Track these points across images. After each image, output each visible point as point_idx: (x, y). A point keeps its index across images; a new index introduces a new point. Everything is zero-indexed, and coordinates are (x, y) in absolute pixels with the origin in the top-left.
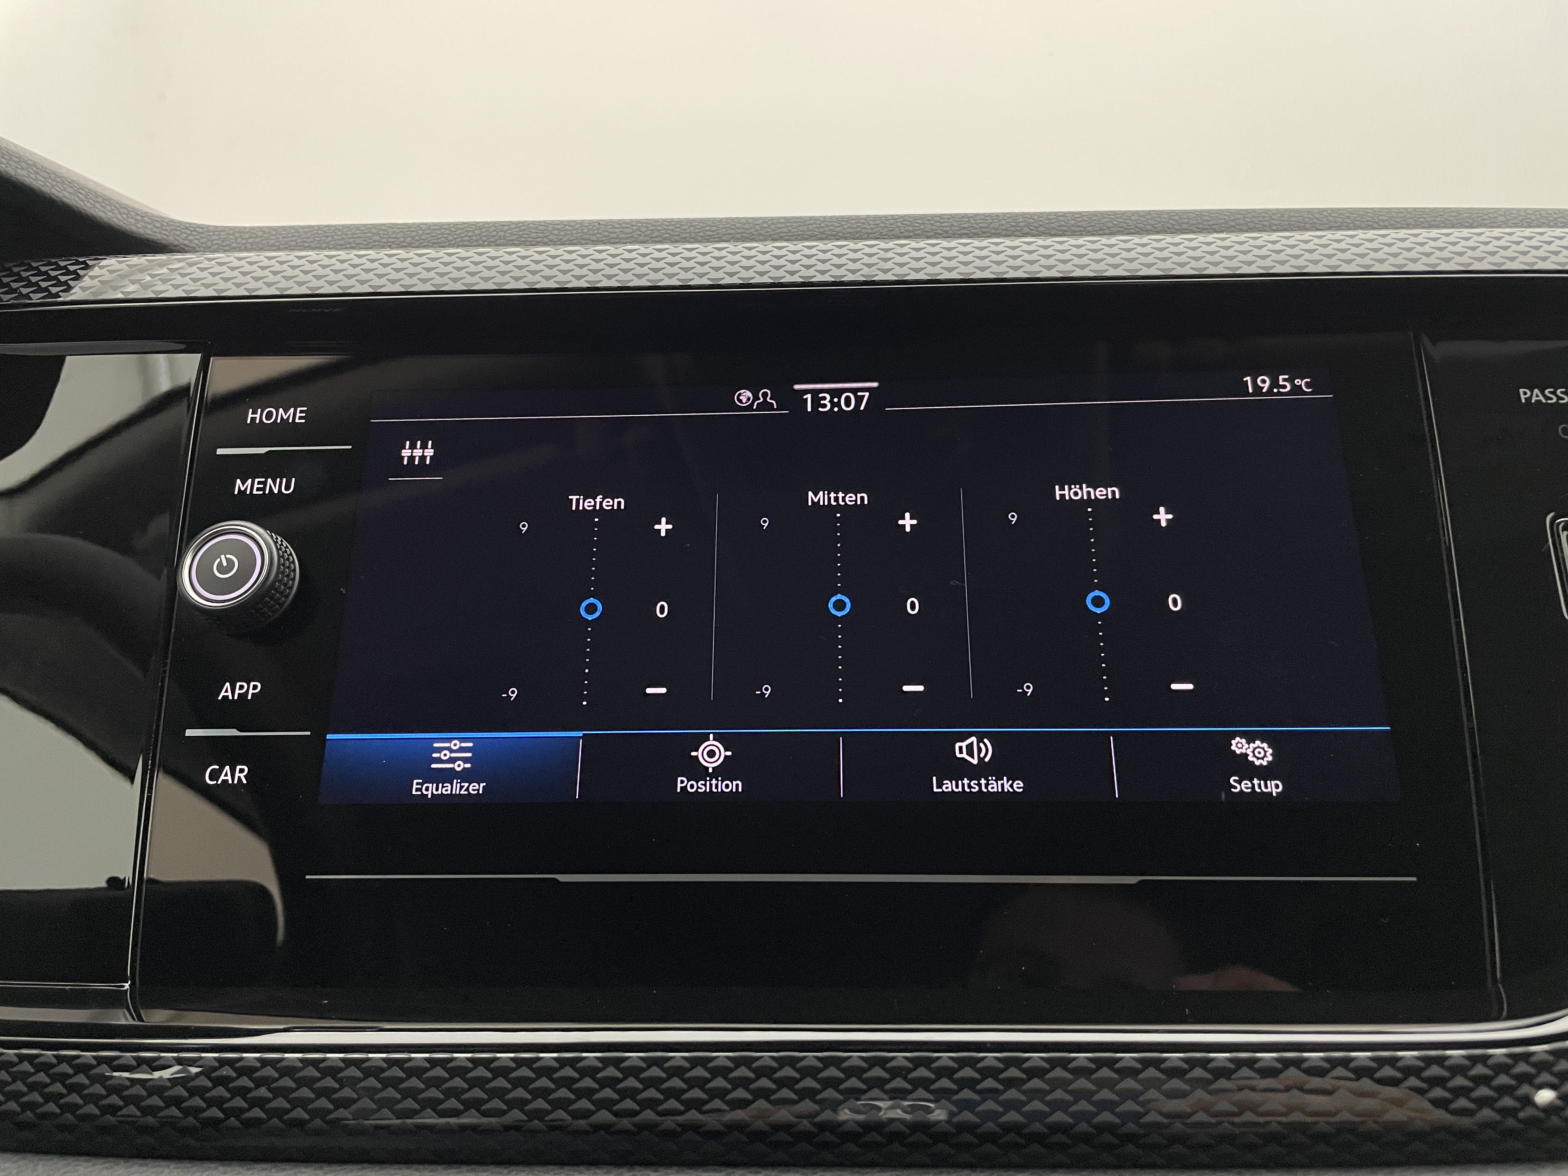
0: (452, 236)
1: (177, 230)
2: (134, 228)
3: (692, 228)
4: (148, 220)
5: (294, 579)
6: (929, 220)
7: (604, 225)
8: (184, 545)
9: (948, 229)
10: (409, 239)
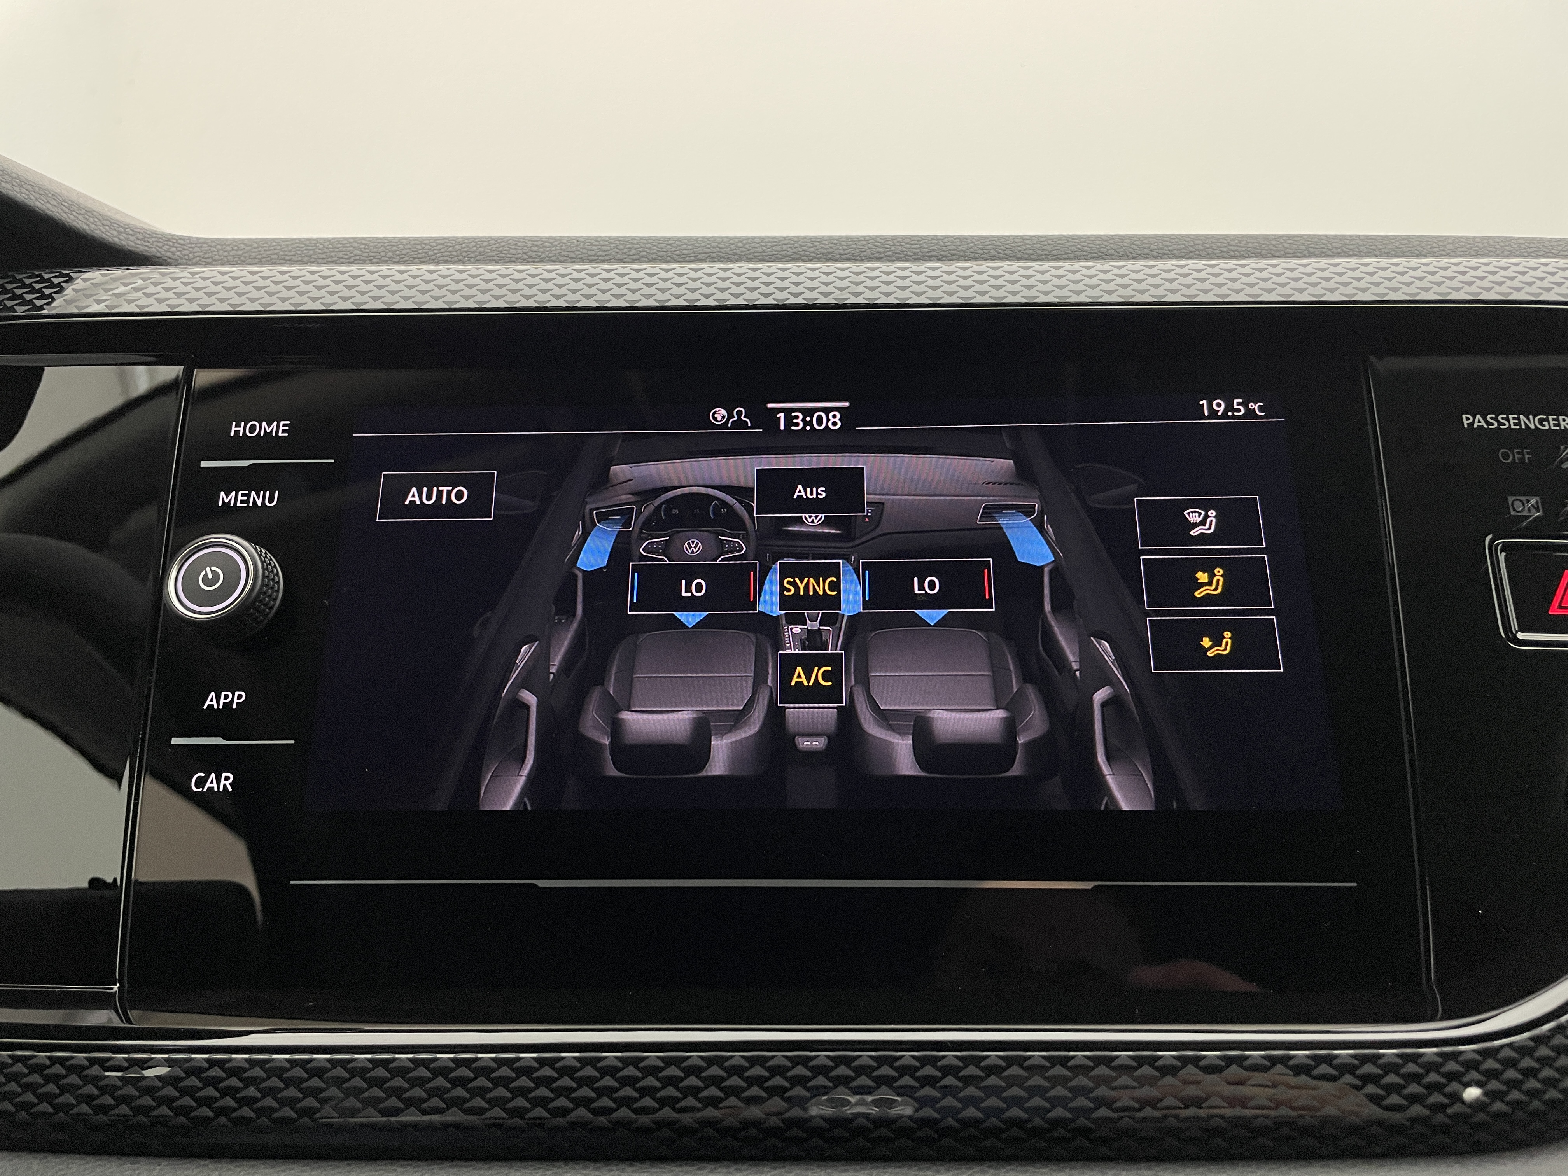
0: (433, 250)
1: (160, 242)
2: (116, 240)
3: (670, 247)
4: (131, 232)
5: (278, 591)
6: (899, 242)
7: (582, 242)
8: (168, 557)
9: (918, 250)
10: (390, 254)
